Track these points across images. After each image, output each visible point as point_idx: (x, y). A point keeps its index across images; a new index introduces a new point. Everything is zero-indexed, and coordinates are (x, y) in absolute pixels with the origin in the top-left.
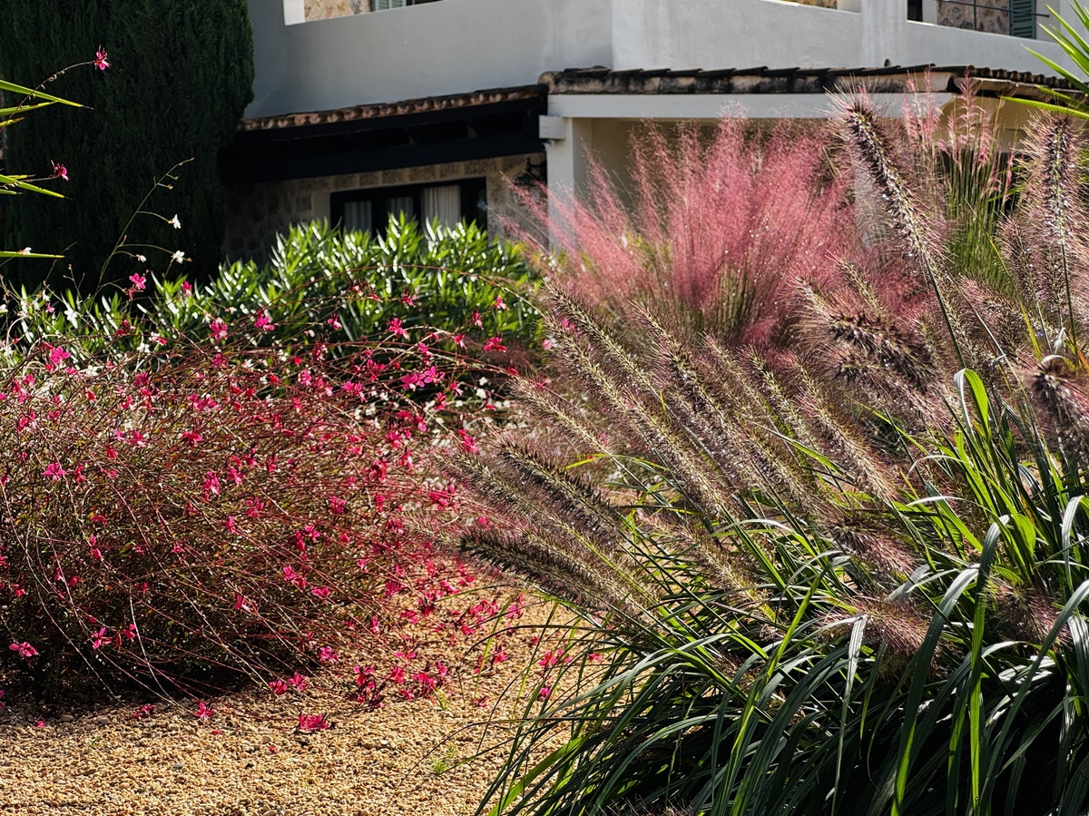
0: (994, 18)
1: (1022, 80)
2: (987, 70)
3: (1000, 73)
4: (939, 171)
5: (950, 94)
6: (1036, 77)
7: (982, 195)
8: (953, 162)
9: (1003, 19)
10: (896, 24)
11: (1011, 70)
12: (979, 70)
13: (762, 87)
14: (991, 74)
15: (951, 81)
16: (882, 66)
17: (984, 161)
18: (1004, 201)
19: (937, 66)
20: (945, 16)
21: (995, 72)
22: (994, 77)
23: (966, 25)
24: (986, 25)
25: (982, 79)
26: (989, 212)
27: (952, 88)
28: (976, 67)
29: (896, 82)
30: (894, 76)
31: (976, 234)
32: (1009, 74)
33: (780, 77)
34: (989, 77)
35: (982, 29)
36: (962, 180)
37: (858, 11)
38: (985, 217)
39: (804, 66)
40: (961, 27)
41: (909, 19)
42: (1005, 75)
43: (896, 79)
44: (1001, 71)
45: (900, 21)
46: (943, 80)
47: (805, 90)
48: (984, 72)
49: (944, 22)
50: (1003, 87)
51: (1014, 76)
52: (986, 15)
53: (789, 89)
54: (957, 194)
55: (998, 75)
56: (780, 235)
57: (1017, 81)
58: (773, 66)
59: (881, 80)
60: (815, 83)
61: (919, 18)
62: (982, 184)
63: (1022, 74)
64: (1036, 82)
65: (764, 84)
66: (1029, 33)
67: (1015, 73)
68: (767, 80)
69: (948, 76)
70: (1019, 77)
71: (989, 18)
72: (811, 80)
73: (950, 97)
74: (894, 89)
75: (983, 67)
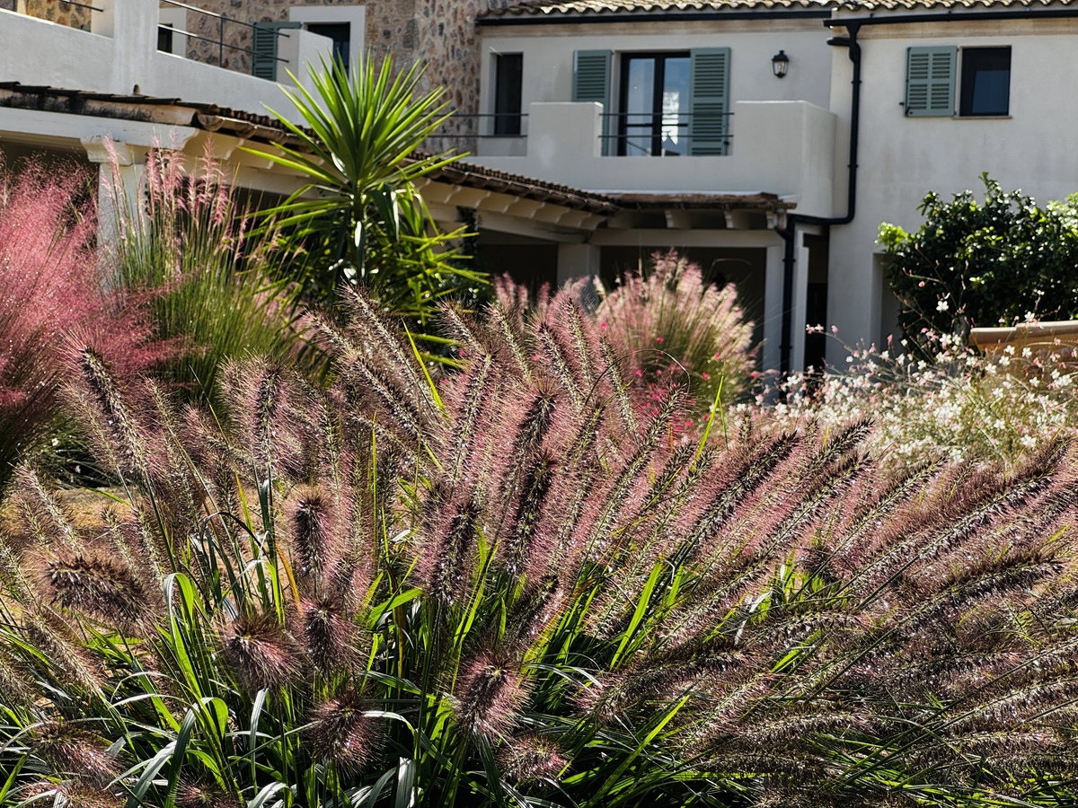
0: (239, 57)
1: (260, 123)
2: (229, 110)
3: (240, 114)
4: (177, 225)
5: (194, 129)
6: (274, 121)
7: (216, 252)
8: (191, 219)
9: (246, 57)
10: (146, 54)
11: (250, 113)
12: (222, 109)
13: (13, 101)
14: (233, 114)
15: (195, 117)
16: (130, 94)
17: (220, 221)
18: (236, 258)
19: (183, 101)
20: (193, 48)
21: (236, 113)
22: (235, 117)
23: (211, 60)
24: (231, 62)
25: (224, 119)
26: (221, 267)
27: (195, 123)
28: (219, 106)
29: (143, 111)
30: (142, 106)
31: (209, 287)
32: (249, 115)
33: (31, 93)
34: (230, 117)
35: (225, 66)
36: (199, 235)
37: (111, 36)
38: (218, 272)
39: (56, 85)
40: (208, 62)
41: (159, 49)
42: (245, 116)
43: (144, 109)
44: (242, 113)
45: (150, 50)
46: (187, 115)
47: (55, 109)
48: (226, 112)
49: (191, 55)
50: (242, 128)
51: (253, 118)
52: (231, 52)
53: (39, 106)
54: (193, 249)
55: (239, 115)
56: (20, 275)
57: (255, 123)
58: (26, 82)
59: (130, 108)
60: (65, 103)
61: (169, 50)
62: (217, 241)
63: (261, 117)
64: (273, 126)
65: (16, 98)
66: (269, 74)
67: (255, 115)
68: (18, 95)
69: (193, 111)
70: (258, 119)
71: (233, 55)
72: (61, 99)
73: (193, 132)
74: (141, 118)
75: (225, 106)
